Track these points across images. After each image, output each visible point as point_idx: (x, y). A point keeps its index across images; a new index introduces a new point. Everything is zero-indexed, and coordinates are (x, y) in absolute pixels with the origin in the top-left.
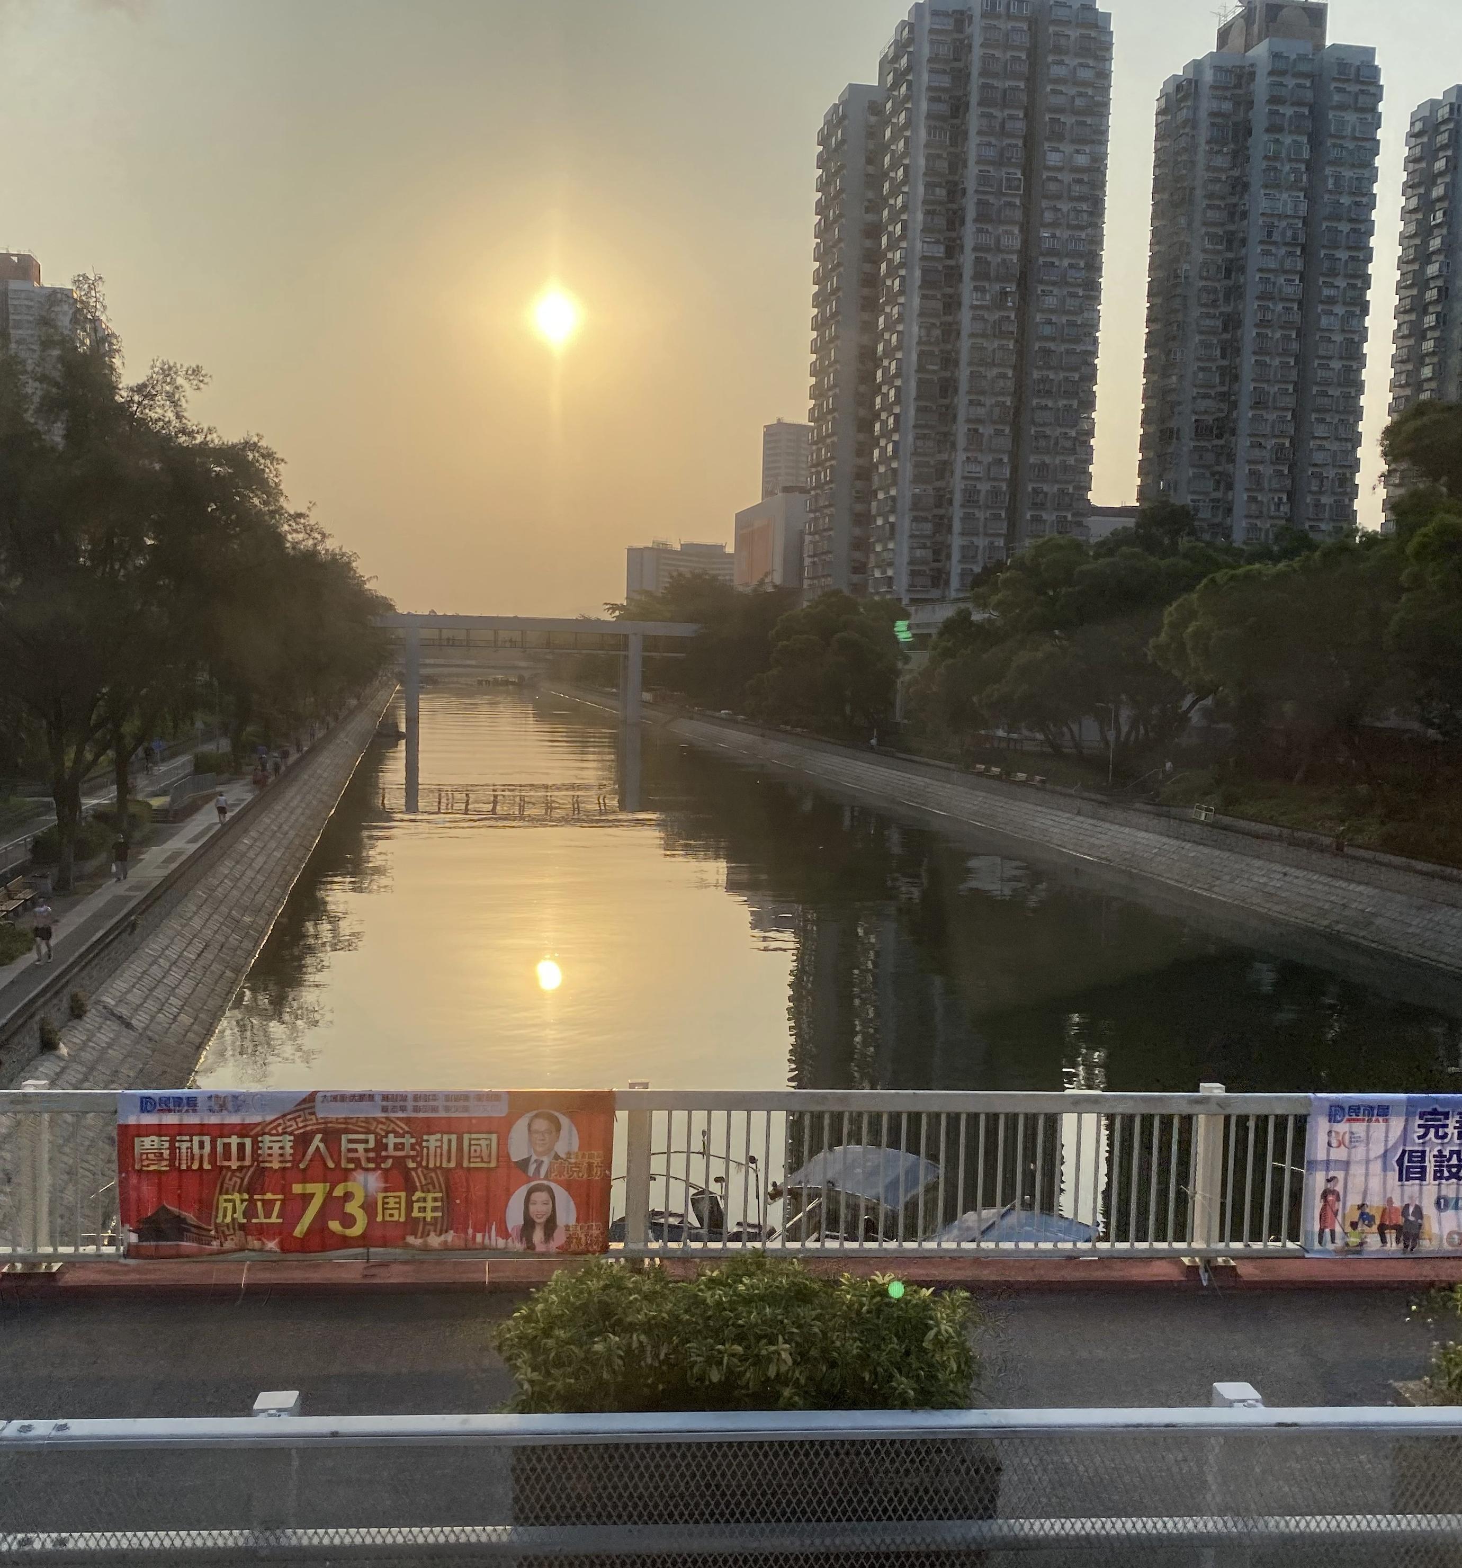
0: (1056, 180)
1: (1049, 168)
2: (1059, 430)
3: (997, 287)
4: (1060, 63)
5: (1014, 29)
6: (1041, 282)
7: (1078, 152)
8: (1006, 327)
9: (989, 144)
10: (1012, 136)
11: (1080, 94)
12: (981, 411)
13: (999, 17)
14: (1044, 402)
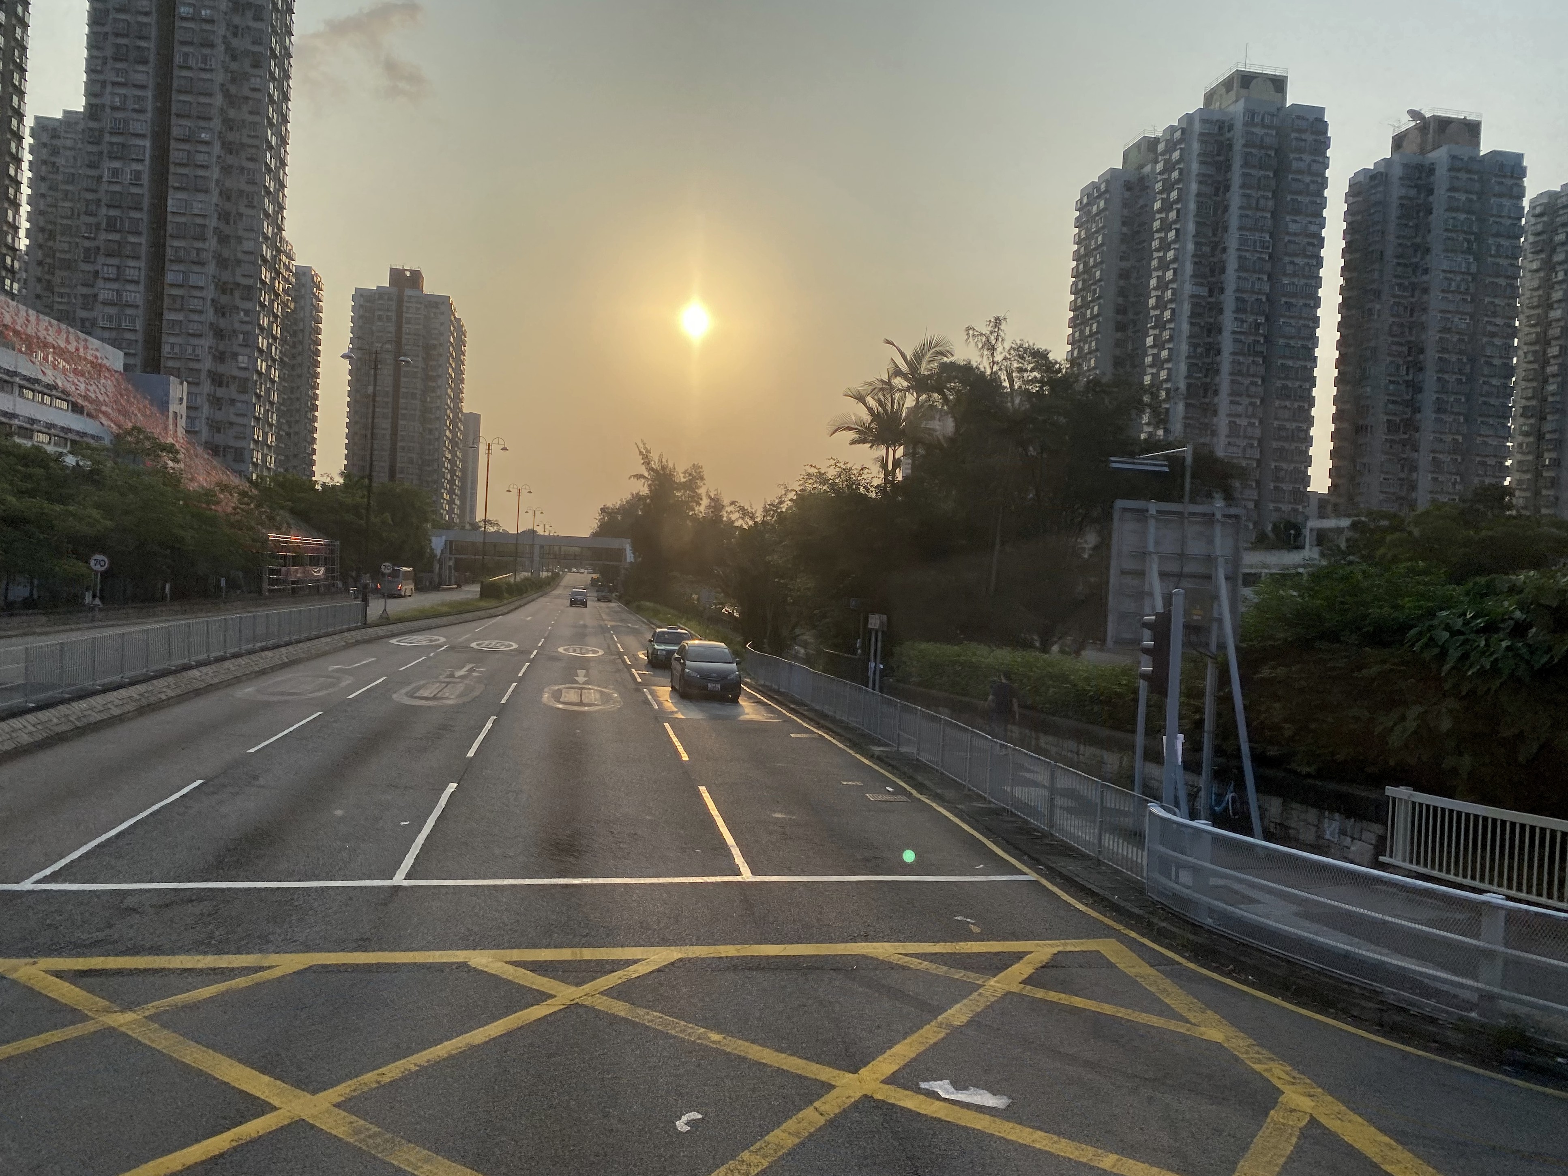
0: (1294, 242)
1: (1288, 233)
2: (1294, 425)
3: (1251, 319)
4: (1301, 159)
5: (1267, 134)
6: (1284, 316)
7: (1311, 223)
8: (1259, 348)
9: (1247, 216)
10: (1263, 210)
11: (1313, 182)
12: (1240, 409)
13: (1256, 125)
14: (1283, 403)
